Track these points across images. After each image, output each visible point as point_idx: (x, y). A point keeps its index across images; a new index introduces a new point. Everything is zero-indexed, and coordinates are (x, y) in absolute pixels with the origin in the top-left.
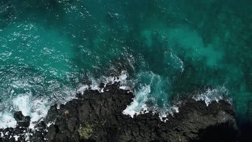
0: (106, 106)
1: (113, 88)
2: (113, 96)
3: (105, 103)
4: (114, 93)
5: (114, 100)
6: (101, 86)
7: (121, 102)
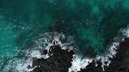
0: (54, 69)
1: (55, 52)
2: (58, 58)
3: (52, 66)
4: (58, 56)
5: (59, 61)
6: (45, 52)
7: (66, 61)
